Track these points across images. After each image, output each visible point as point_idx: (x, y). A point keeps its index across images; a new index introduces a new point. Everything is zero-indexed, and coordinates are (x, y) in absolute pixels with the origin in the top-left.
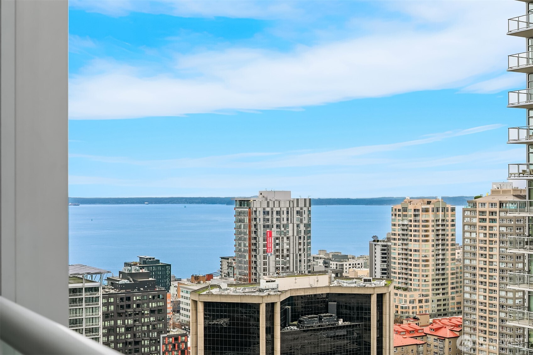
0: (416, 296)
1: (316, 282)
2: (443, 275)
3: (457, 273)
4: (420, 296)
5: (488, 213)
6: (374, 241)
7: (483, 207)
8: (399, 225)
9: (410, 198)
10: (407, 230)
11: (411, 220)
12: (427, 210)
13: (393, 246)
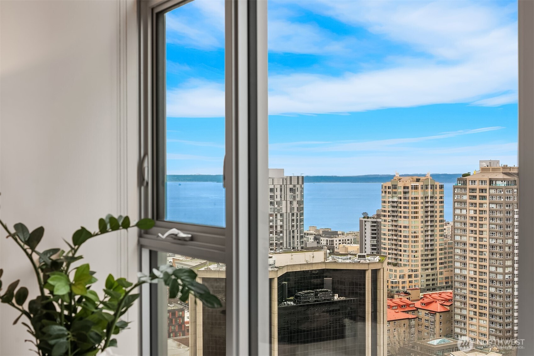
0: (406, 271)
1: (312, 258)
2: (432, 251)
3: (445, 249)
4: (410, 271)
5: (478, 190)
6: (364, 218)
7: (473, 184)
8: (389, 202)
9: (400, 176)
10: (396, 207)
11: (401, 197)
12: (416, 187)
13: (383, 223)
